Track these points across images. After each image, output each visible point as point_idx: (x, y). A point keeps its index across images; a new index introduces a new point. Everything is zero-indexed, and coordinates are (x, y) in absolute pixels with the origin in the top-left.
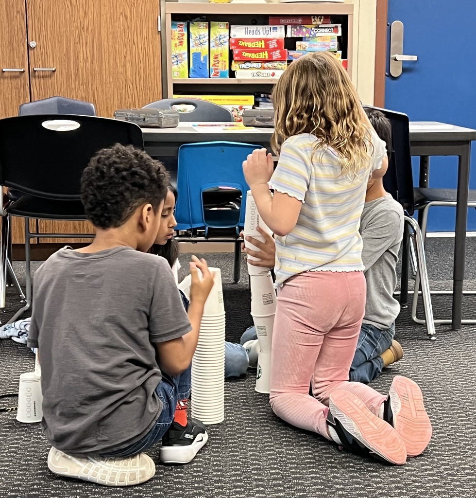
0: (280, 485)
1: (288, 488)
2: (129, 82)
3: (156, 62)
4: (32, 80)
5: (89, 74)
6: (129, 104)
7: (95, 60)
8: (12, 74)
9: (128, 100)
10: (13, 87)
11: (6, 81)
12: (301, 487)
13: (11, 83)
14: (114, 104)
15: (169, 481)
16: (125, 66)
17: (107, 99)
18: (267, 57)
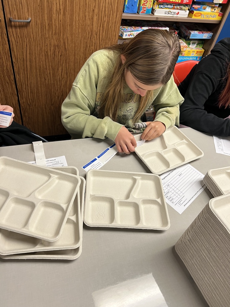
2: (94, 33)
4: (9, 29)
5: (62, 25)
7: (67, 13)
9: (92, 47)
14: (80, 51)
16: (92, 18)
17: (75, 46)
18: (180, 1)
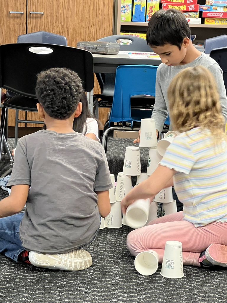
0: (162, 294)
1: (167, 296)
2: (91, 23)
3: (109, 11)
4: (28, 19)
5: (66, 17)
6: (90, 37)
7: (70, 8)
8: (16, 15)
9: (90, 35)
10: (16, 24)
11: (11, 20)
12: (175, 297)
13: (15, 21)
14: (80, 38)
15: (89, 285)
16: (89, 12)
17: (76, 34)
18: (185, 9)
